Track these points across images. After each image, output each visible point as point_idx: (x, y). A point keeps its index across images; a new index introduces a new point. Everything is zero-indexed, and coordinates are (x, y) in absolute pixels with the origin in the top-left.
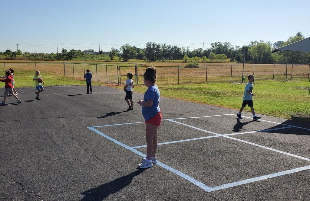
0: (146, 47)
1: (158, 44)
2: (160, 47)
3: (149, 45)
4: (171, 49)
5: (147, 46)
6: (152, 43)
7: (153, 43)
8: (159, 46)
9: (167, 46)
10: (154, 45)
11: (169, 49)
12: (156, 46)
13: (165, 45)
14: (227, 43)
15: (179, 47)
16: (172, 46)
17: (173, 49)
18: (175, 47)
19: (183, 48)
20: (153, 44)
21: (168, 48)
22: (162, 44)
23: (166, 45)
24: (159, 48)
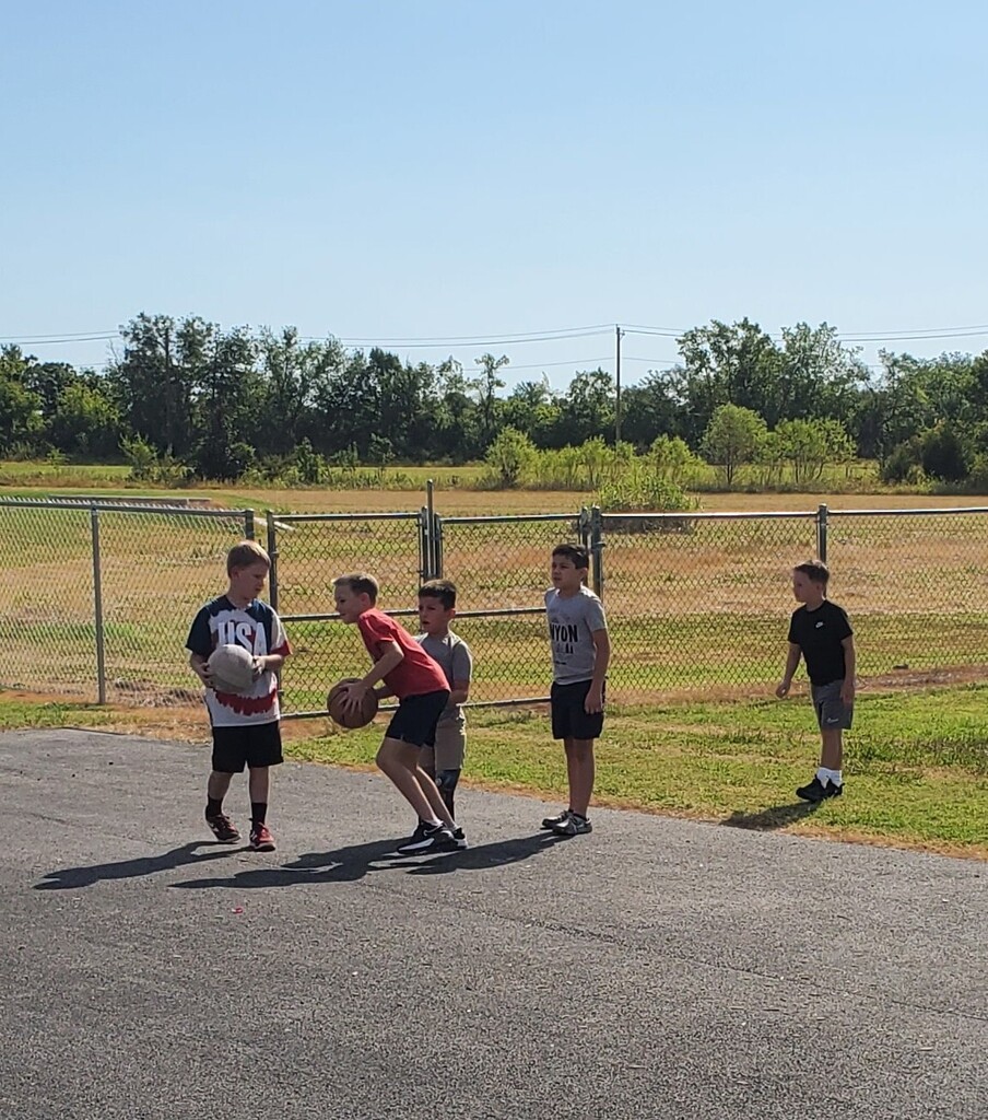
0: (128, 352)
1: (226, 331)
2: (249, 360)
3: (151, 343)
4: (349, 375)
5: (134, 346)
6: (179, 327)
7: (189, 324)
8: (235, 349)
9: (310, 353)
10: (191, 340)
11: (332, 373)
12: (209, 352)
13: (288, 337)
14: (814, 328)
15: (408, 359)
16: (350, 353)
17: (365, 375)
18: (383, 362)
19: (445, 368)
20: (180, 335)
21: (320, 369)
22: (265, 331)
23: (301, 343)
24: (240, 367)
